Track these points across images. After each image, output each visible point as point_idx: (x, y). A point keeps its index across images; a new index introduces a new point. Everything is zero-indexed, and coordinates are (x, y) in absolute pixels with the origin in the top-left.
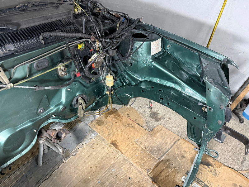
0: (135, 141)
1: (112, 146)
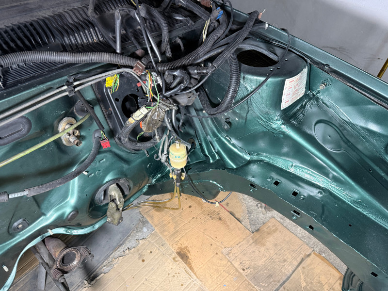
0: (225, 251)
1: (178, 258)
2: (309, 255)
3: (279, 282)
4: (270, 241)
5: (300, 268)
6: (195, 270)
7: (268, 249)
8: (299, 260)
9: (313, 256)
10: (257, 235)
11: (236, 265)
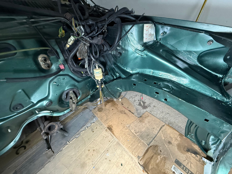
1: (108, 130)
2: (164, 126)
3: (152, 138)
4: (146, 120)
5: (161, 131)
6: (115, 134)
7: (146, 124)
8: (160, 128)
9: (165, 126)
10: (141, 119)
11: (133, 131)
